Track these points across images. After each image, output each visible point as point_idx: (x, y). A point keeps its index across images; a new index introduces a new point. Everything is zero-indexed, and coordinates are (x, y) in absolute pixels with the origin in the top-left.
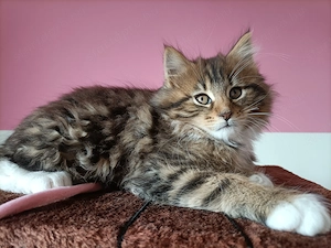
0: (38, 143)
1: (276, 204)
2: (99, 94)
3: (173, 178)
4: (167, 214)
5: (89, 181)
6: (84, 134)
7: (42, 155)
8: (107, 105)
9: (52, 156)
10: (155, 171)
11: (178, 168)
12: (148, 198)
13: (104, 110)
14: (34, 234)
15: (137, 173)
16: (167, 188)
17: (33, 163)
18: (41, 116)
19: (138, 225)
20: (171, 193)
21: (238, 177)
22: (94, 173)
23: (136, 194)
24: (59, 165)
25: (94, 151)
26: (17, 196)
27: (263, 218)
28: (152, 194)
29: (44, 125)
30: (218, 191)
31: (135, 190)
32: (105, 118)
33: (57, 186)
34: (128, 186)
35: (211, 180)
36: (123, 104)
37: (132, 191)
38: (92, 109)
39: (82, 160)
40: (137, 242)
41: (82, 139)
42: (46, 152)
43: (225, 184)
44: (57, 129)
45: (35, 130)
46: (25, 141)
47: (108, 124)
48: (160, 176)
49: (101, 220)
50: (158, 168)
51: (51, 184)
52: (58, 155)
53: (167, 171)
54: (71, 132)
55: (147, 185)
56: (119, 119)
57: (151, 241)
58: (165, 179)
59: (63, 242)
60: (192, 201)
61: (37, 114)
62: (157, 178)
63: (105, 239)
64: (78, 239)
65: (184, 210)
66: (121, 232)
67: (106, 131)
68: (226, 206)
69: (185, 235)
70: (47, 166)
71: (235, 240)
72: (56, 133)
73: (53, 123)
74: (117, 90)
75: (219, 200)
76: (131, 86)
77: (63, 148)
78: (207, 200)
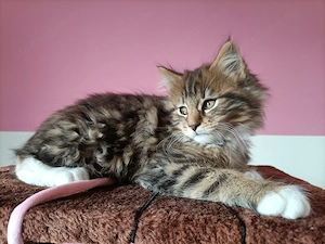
0: (60, 143)
1: (265, 194)
2: (112, 100)
3: (177, 173)
4: (174, 203)
5: (104, 176)
6: (101, 135)
7: (63, 153)
8: (119, 110)
9: (73, 154)
10: (161, 168)
11: (181, 165)
12: (156, 190)
13: (117, 115)
14: (65, 217)
15: (145, 170)
16: (172, 183)
17: (56, 160)
18: (62, 119)
19: (151, 209)
20: (176, 186)
21: (234, 173)
22: (108, 169)
23: (145, 187)
24: (78, 162)
25: (109, 150)
26: (42, 188)
27: (254, 206)
28: (159, 188)
29: (65, 127)
30: (217, 184)
31: (144, 184)
32: (118, 122)
33: (77, 180)
34: (138, 180)
35: (210, 175)
36: (133, 109)
37: (142, 184)
38: (107, 114)
39: (99, 158)
40: (151, 222)
41: (99, 140)
42: (67, 151)
43: (223, 179)
44: (77, 130)
45: (57, 132)
46: (48, 141)
47: (121, 126)
48: (166, 172)
49: (119, 207)
50: (163, 165)
51: (72, 178)
52: (78, 153)
53: (171, 168)
54: (90, 133)
55: (154, 180)
56: (131, 122)
57: (163, 222)
58: (171, 175)
59: (90, 223)
60: (195, 193)
61: (58, 117)
62: (163, 174)
63: (125, 221)
64: (102, 221)
65: (187, 200)
66: (138, 215)
67: (120, 132)
68: (223, 196)
69: (190, 217)
70: (68, 163)
71: (231, 221)
72: (76, 134)
73: (73, 125)
74: (128, 97)
75: (218, 192)
76: (139, 93)
77: (82, 147)
78: (207, 192)
